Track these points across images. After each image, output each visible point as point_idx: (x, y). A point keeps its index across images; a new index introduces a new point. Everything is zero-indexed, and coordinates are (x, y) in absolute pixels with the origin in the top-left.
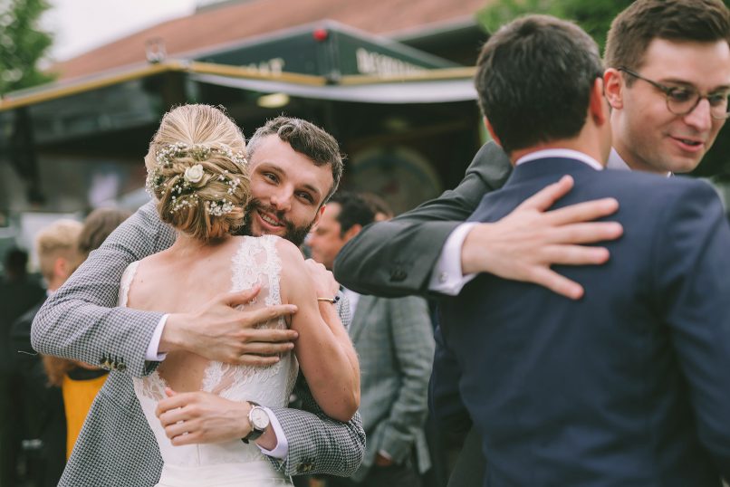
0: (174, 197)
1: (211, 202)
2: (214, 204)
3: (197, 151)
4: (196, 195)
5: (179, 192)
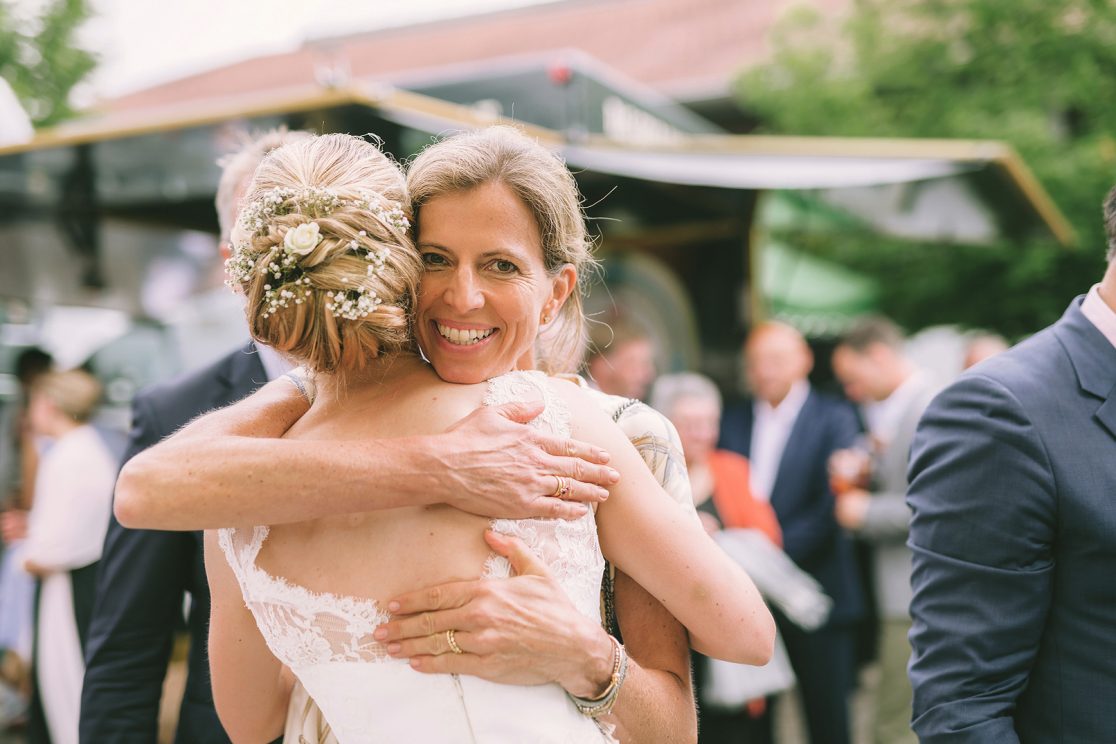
0: (267, 287)
1: (336, 292)
2: (341, 297)
3: (312, 201)
4: (307, 280)
5: (278, 276)
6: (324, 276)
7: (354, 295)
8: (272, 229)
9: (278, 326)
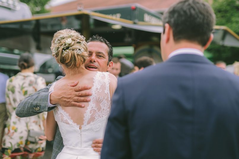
4: (71, 48)
7: (80, 50)
9: (66, 58)
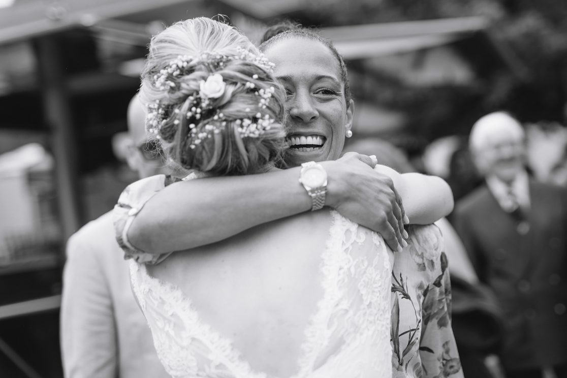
0: (192, 126)
1: (242, 120)
2: (247, 122)
3: (210, 61)
4: (221, 115)
5: (198, 116)
6: (232, 110)
7: (255, 120)
8: (183, 85)
9: (201, 153)
